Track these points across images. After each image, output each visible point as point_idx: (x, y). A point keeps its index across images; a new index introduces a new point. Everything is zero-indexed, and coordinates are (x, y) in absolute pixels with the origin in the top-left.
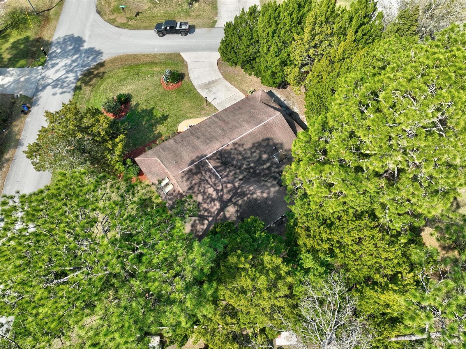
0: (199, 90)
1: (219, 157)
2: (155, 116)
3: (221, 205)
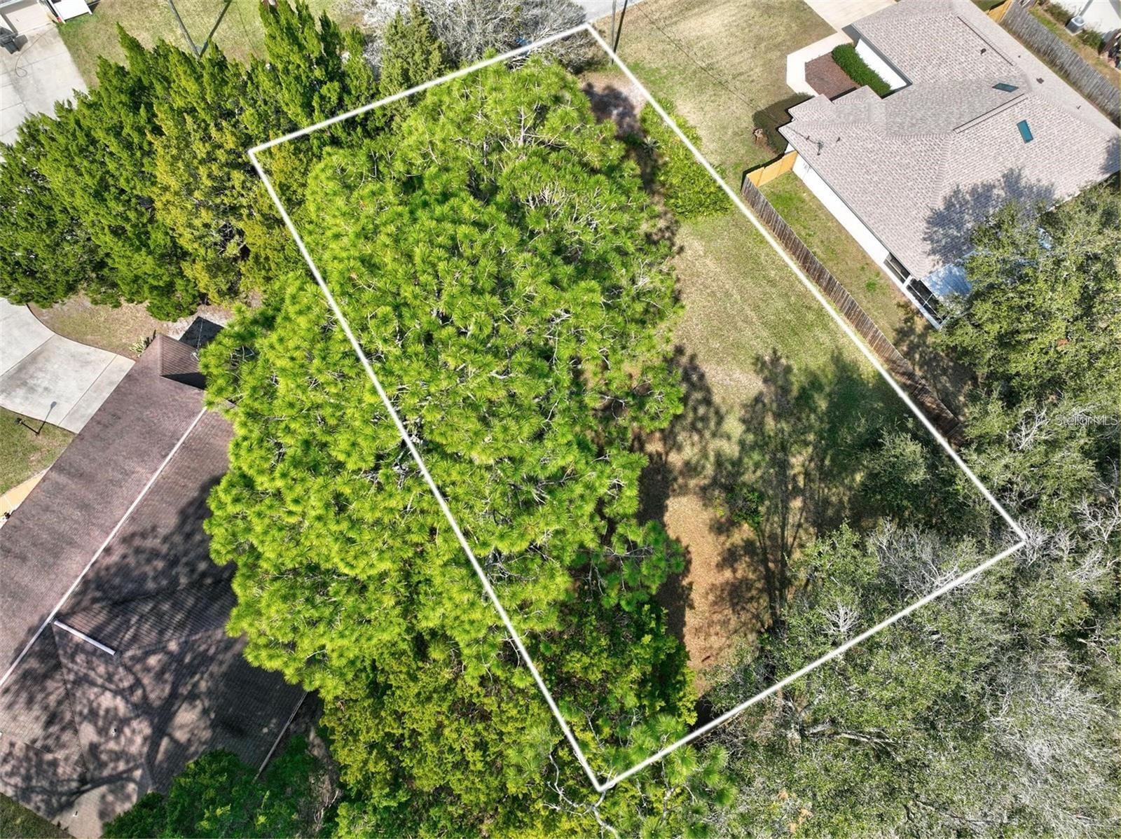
1: (98, 594)
3: (152, 724)
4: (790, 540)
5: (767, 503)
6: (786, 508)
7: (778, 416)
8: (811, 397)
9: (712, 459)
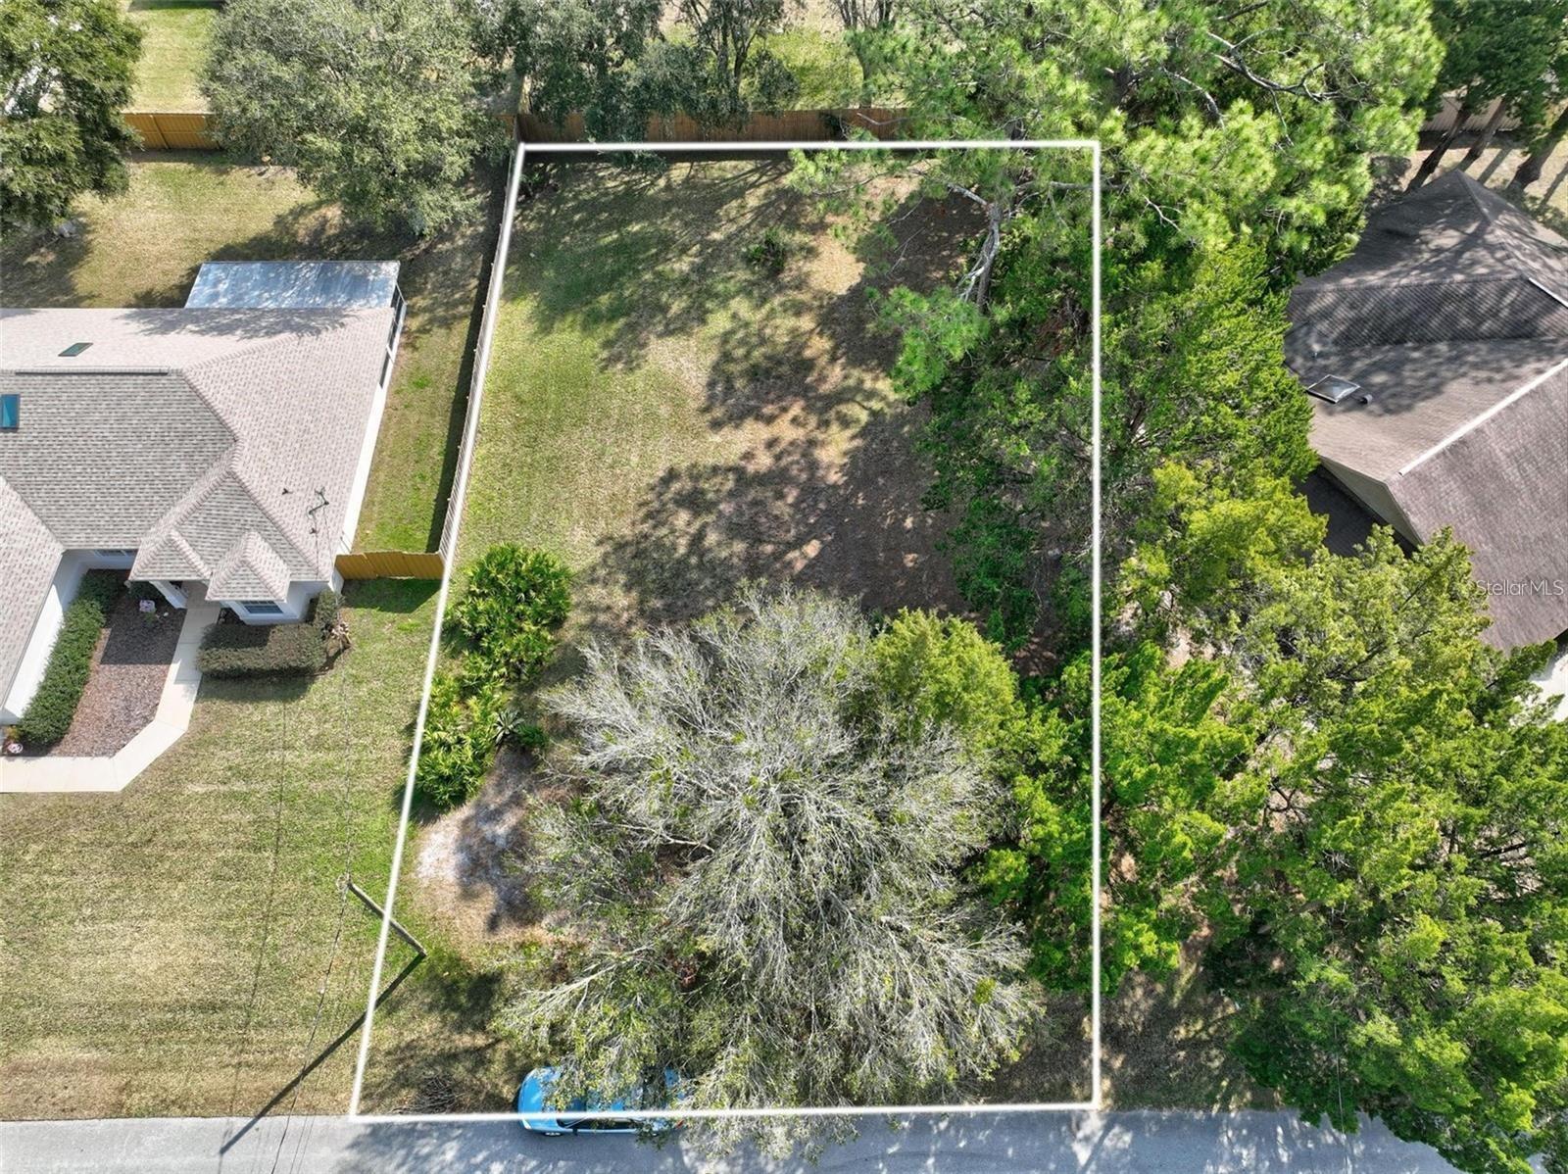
4: (749, 216)
5: (744, 250)
6: (730, 238)
7: (664, 309)
8: (609, 310)
9: (768, 306)
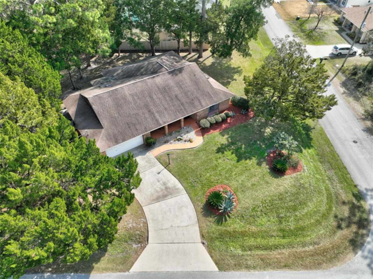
0: (179, 186)
2: (232, 153)
